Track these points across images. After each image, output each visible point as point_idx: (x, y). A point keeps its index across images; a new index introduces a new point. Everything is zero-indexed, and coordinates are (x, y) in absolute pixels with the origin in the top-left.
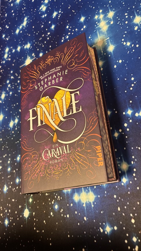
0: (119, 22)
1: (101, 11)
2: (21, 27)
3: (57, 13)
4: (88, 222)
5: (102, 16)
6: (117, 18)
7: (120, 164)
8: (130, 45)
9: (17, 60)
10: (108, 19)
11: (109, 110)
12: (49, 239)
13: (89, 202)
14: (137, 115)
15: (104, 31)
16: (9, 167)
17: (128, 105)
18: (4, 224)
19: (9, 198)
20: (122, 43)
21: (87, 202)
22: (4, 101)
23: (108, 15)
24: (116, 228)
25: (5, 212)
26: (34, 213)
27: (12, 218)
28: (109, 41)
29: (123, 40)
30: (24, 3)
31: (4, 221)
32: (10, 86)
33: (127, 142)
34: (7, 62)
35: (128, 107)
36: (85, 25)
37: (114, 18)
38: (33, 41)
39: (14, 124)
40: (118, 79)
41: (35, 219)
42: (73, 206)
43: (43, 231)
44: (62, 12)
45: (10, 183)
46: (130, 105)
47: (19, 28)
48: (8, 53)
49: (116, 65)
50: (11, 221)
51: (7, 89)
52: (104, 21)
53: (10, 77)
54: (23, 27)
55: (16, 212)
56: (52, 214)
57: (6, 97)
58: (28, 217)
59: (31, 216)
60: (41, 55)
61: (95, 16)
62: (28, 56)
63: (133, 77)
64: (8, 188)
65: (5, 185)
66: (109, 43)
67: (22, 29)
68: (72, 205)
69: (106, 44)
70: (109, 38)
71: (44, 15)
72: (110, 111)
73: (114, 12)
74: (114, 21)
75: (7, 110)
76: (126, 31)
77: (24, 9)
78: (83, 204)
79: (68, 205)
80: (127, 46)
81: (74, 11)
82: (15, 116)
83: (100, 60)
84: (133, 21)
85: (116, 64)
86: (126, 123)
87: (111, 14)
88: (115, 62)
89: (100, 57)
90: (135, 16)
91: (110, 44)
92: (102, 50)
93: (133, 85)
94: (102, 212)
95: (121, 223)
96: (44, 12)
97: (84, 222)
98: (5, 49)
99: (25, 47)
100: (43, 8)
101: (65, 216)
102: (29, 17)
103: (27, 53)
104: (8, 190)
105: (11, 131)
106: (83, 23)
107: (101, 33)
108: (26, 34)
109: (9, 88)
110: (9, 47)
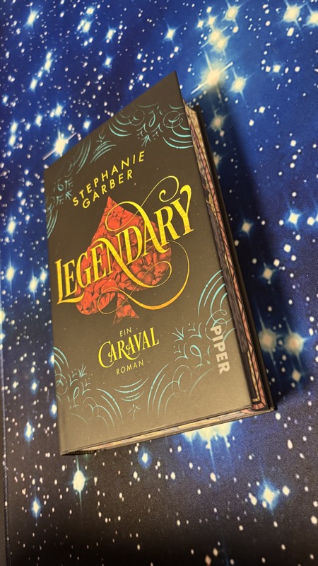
0: (251, 25)
1: (209, 10)
2: (40, 74)
3: (115, 32)
4: (219, 484)
5: (212, 20)
6: (247, 17)
7: (282, 339)
8: (280, 70)
9: (37, 146)
10: (226, 23)
11: (247, 221)
12: (134, 535)
13: (219, 437)
14: (311, 221)
15: (219, 51)
16: (35, 380)
17: (288, 203)
18: (30, 512)
19: (38, 452)
20: (263, 68)
21: (214, 438)
22: (14, 238)
23: (224, 15)
24: (286, 491)
25: (33, 486)
26: (96, 479)
27: (48, 497)
28: (233, 69)
29: (263, 62)
30: (43, 23)
31: (29, 506)
32: (26, 202)
33: (294, 287)
34: (16, 152)
35: (289, 207)
36: (178, 46)
37: (240, 19)
38: (67, 99)
39: (39, 284)
40: (261, 149)
41: (98, 493)
42: (182, 451)
43: (119, 518)
44: (126, 28)
45: (39, 416)
46: (293, 203)
47: (36, 77)
48: (17, 133)
49: (253, 120)
50: (45, 503)
51: (18, 210)
52: (219, 29)
53: (24, 183)
54: (45, 72)
55: (56, 482)
56: (135, 475)
57: (17, 228)
58: (84, 489)
59: (89, 486)
60: (87, 125)
61: (197, 22)
62: (59, 133)
63: (293, 138)
64: (34, 430)
65: (28, 424)
66: (233, 75)
67: (43, 79)
68: (180, 449)
69: (227, 77)
70: (231, 64)
71: (88, 39)
72: (249, 222)
73: (240, 6)
74: (239, 26)
75: (21, 255)
76: (269, 42)
77: (44, 35)
78: (206, 443)
79: (171, 450)
80: (275, 73)
81: (151, 21)
82: (40, 265)
83: (216, 115)
84: (282, 18)
85: (253, 116)
86: (289, 244)
87: (232, 13)
88: (250, 112)
89: (216, 108)
90: (286, 7)
91: (235, 75)
92: (218, 91)
93: (295, 157)
94: (250, 457)
95: (298, 477)
96: (86, 33)
97: (210, 486)
98: (10, 126)
99: (52, 115)
100: (85, 26)
101: (167, 477)
102: (55, 50)
103: (56, 128)
104: (34, 433)
105: (32, 300)
106: (173, 43)
107: (214, 56)
108: (52, 87)
109: (24, 208)
110: (18, 120)
